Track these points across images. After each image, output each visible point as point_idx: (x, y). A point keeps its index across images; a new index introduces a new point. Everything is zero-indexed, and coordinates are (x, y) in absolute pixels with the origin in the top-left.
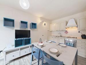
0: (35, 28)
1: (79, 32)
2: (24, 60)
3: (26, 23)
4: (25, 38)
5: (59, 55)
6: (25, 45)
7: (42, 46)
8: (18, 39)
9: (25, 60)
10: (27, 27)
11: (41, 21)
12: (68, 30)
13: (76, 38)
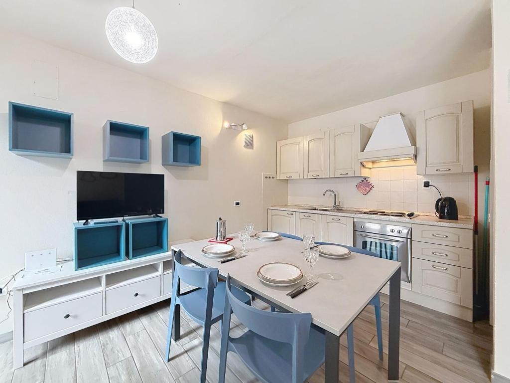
0: (194, 159)
1: (427, 185)
2: (131, 338)
3: (139, 133)
4: (131, 220)
5: (305, 290)
6: (135, 256)
7: (228, 258)
8: (92, 223)
9: (136, 335)
10: (144, 156)
11: (227, 125)
12: (374, 174)
13: (411, 215)
